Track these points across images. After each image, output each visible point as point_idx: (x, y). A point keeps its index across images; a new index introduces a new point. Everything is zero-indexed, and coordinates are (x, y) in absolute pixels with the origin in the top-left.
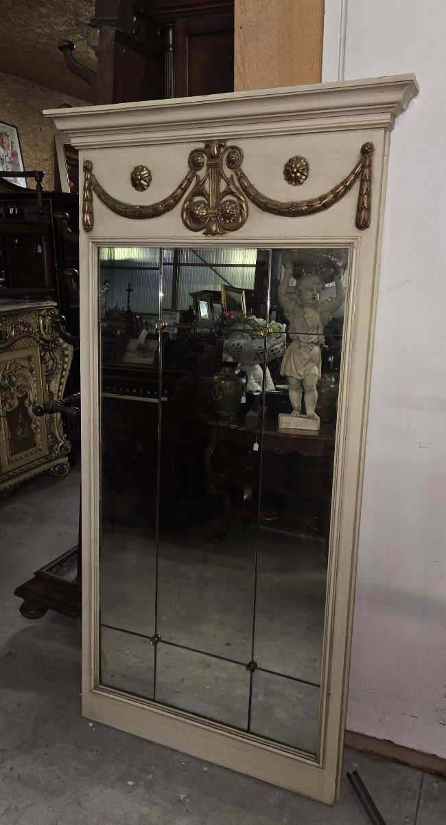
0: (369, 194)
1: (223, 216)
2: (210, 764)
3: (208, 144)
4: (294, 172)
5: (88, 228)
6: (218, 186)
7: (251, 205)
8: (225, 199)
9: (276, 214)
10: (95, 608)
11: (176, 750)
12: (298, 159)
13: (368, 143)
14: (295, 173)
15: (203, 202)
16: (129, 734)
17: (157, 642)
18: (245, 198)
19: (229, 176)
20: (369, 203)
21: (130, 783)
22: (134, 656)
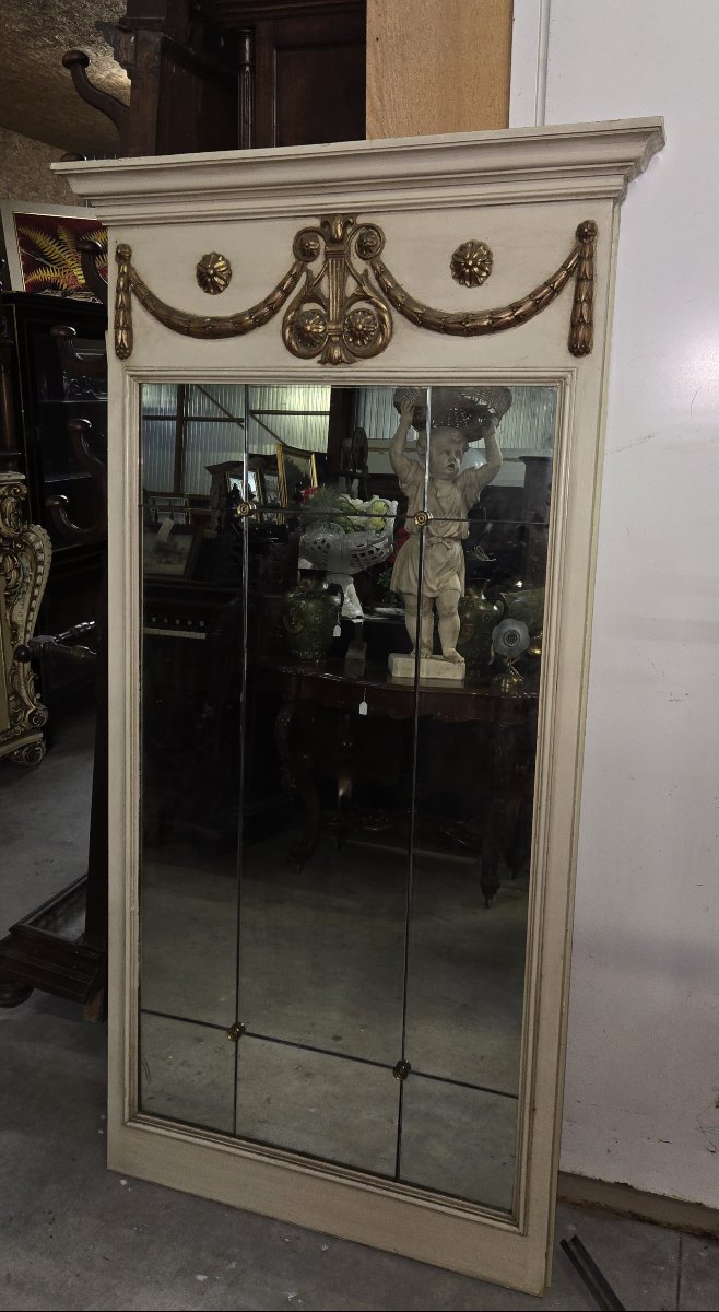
0: (590, 301)
1: (351, 334)
2: (333, 1238)
3: (327, 221)
4: (469, 266)
5: (124, 352)
6: (342, 285)
7: (396, 315)
8: (354, 308)
9: (439, 331)
10: (132, 983)
11: (272, 1219)
12: (475, 246)
13: (587, 222)
14: (471, 268)
15: (318, 312)
16: (191, 1195)
17: (239, 1035)
18: (386, 305)
19: (360, 272)
20: (590, 316)
21: (201, 1278)
22: (182, 1064)
